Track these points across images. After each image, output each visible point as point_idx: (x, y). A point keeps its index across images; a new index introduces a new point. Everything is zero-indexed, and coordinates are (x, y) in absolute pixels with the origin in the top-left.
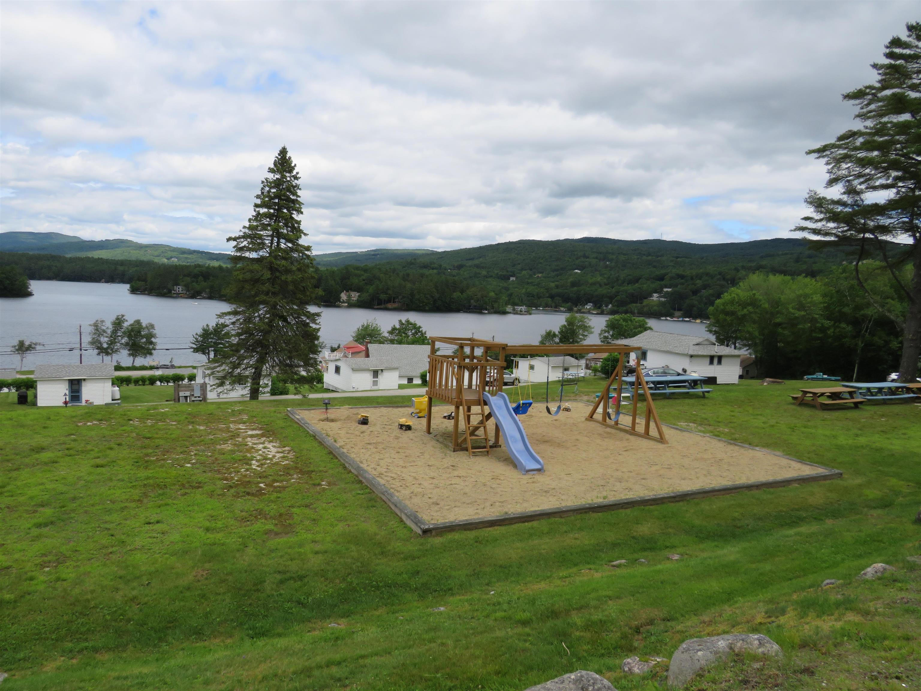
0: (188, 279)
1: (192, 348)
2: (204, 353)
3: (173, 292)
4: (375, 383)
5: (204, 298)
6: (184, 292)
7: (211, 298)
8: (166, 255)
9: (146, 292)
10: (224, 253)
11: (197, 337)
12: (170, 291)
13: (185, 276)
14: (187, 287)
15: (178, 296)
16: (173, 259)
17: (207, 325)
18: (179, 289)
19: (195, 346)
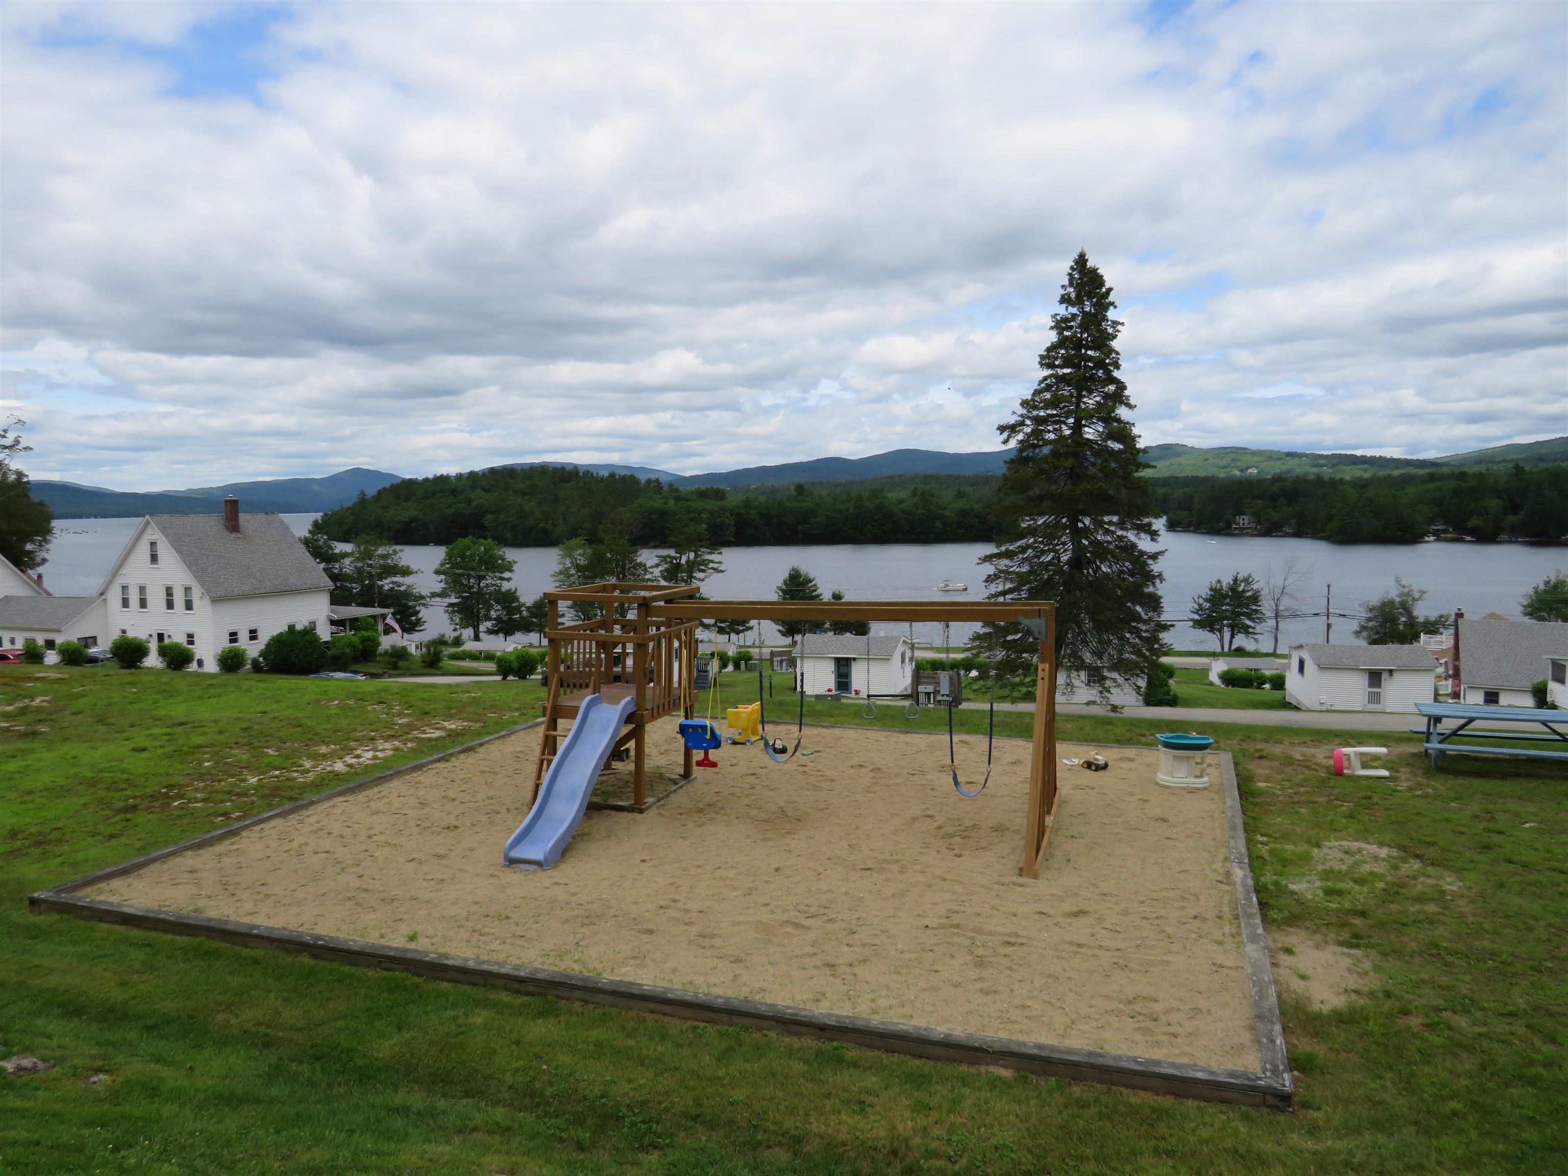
0: (1260, 503)
1: (1191, 620)
2: (1212, 630)
3: (1234, 526)
4: (1375, 698)
5: (1287, 535)
6: (1253, 525)
7: (1298, 534)
8: (1239, 464)
9: (1192, 528)
10: (1349, 452)
11: (1201, 601)
12: (1229, 526)
13: (1255, 497)
14: (1257, 516)
15: (1242, 533)
16: (1249, 471)
17: (1219, 581)
18: (1244, 520)
19: (1196, 617)
